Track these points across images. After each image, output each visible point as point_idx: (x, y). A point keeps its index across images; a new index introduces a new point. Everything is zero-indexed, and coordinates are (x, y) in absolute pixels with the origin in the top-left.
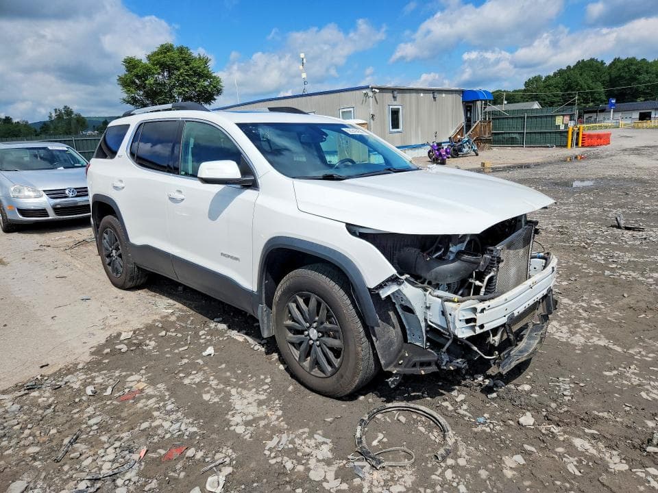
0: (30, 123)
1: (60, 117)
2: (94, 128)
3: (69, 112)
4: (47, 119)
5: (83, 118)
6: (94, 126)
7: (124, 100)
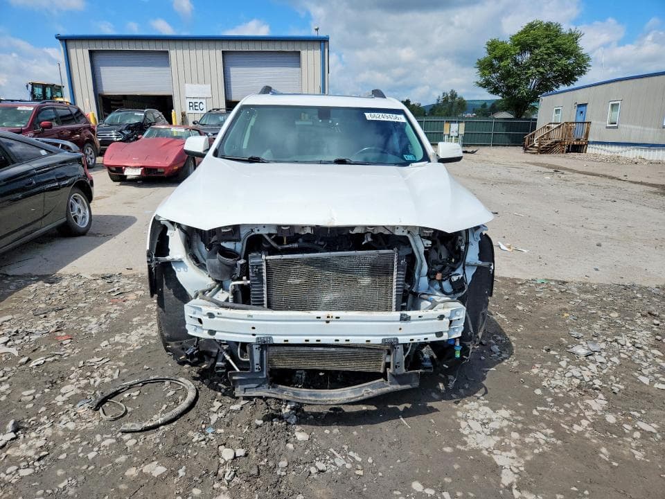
0: (422, 105)
1: (446, 100)
2: (474, 111)
3: (454, 95)
4: (435, 102)
5: (464, 101)
6: (474, 109)
7: (477, 83)
